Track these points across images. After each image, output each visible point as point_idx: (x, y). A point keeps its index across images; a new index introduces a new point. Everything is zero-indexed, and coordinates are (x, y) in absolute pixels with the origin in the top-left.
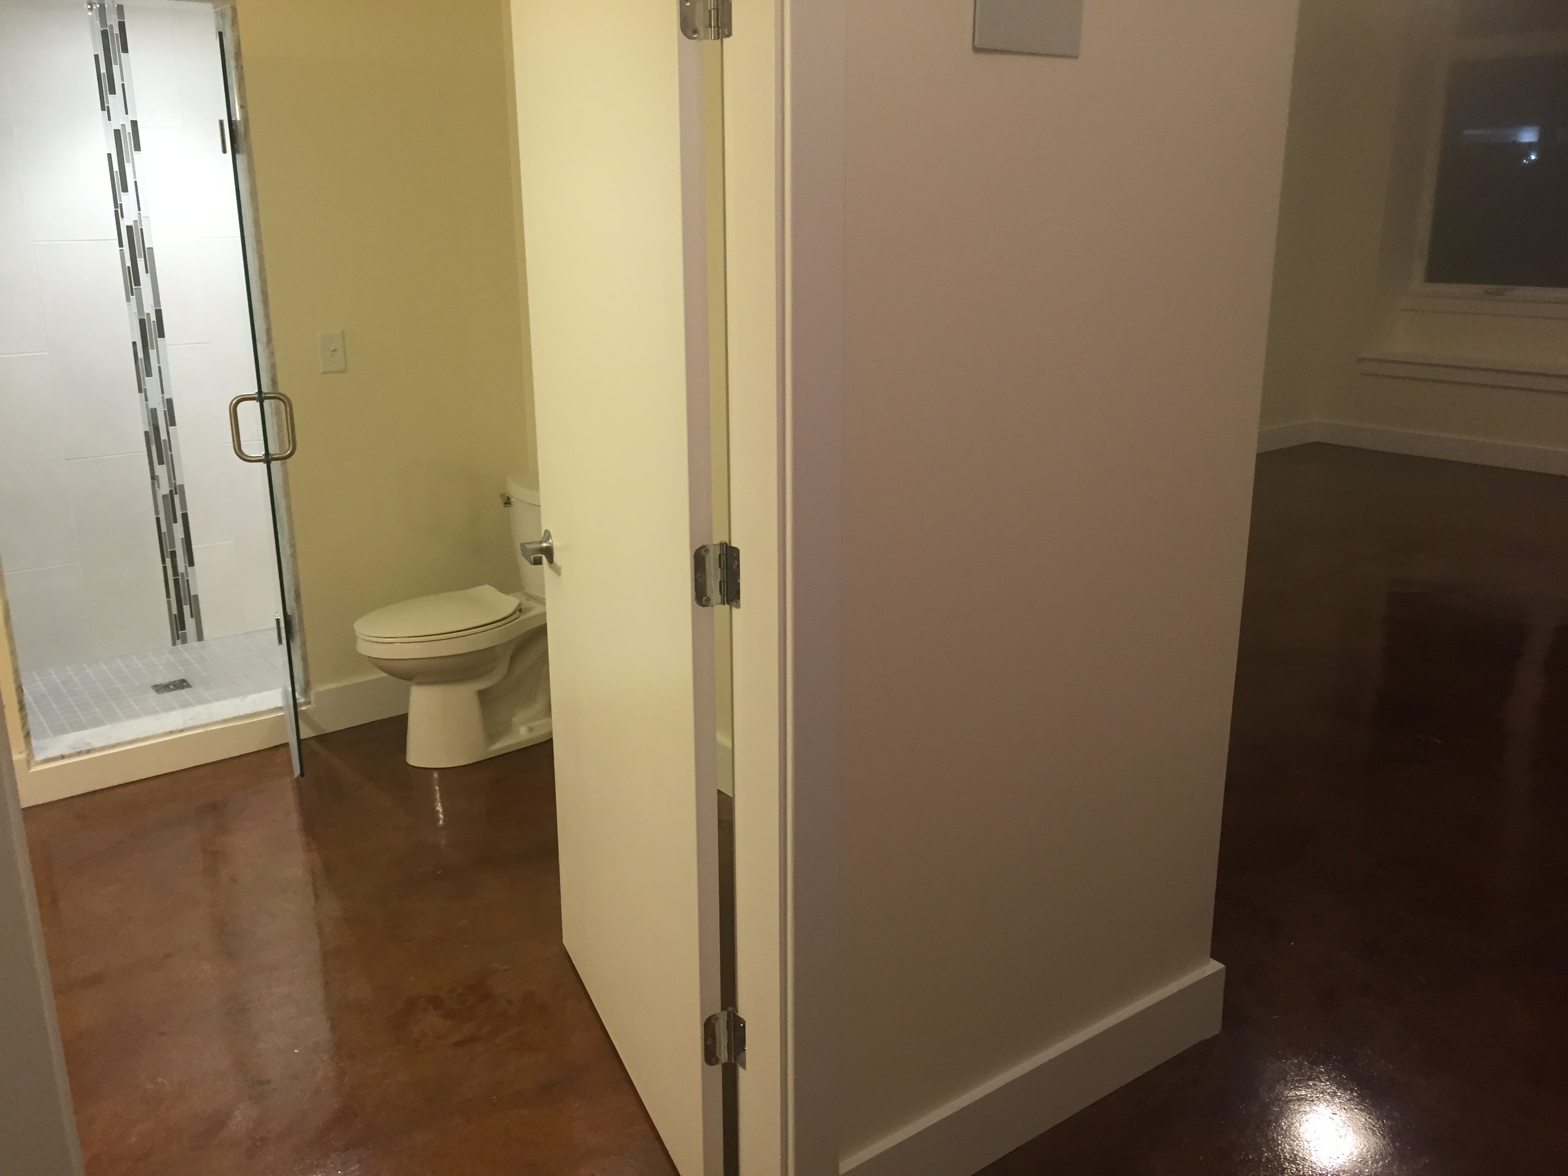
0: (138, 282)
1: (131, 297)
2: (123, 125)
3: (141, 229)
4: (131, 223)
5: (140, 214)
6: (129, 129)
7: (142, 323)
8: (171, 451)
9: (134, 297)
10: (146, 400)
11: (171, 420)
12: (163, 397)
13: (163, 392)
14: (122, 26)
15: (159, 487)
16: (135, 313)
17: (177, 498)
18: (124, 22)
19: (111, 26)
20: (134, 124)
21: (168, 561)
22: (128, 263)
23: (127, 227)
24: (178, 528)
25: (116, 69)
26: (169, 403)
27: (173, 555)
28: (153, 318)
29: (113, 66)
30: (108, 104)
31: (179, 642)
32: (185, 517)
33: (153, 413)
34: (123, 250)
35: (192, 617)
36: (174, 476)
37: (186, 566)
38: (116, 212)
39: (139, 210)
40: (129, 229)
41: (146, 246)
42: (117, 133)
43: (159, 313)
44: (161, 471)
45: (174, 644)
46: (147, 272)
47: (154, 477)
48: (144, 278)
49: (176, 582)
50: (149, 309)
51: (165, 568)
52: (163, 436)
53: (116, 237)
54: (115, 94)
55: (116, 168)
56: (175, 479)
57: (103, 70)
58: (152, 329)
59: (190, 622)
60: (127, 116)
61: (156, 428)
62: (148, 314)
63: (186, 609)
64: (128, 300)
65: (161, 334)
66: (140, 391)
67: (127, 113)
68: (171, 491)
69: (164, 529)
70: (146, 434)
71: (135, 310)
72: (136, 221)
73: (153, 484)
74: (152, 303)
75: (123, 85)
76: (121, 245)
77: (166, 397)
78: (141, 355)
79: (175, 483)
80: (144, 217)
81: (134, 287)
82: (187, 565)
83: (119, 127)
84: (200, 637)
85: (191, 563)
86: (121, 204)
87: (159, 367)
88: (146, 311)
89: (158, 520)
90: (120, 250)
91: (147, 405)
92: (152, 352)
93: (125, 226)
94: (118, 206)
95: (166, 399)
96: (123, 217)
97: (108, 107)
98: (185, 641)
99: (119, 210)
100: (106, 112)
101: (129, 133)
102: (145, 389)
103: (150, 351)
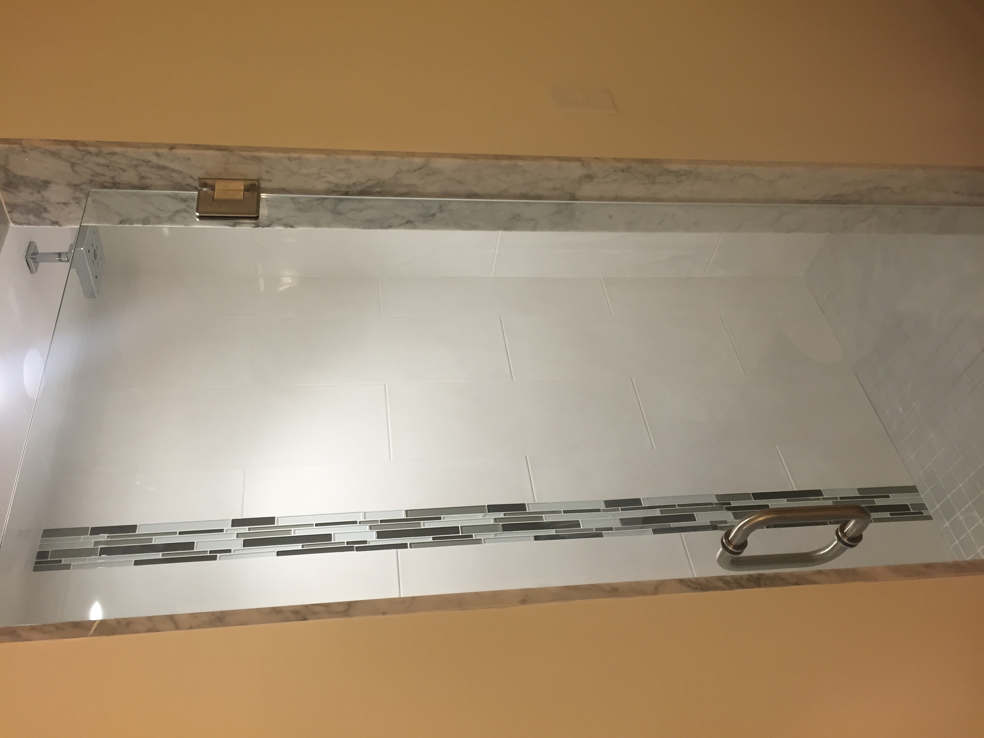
0: (455, 529)
1: (474, 538)
2: (238, 535)
3: (381, 521)
4: (374, 534)
5: (360, 522)
6: (245, 529)
7: (507, 528)
8: (674, 506)
9: (474, 534)
10: (611, 529)
11: (634, 503)
12: (604, 511)
13: (598, 510)
14: (96, 531)
15: (724, 522)
16: (496, 535)
17: (734, 504)
18: (92, 528)
19: (96, 543)
20: (236, 523)
22: (430, 539)
23: (378, 538)
24: (773, 503)
25: (157, 541)
26: (611, 504)
28: (501, 515)
29: (153, 543)
30: (207, 551)
31: (925, 513)
32: (757, 496)
33: (627, 523)
34: (410, 544)
35: (888, 497)
36: (706, 504)
37: (824, 499)
38: (358, 549)
39: (355, 522)
40: (380, 535)
41: (403, 516)
42: (247, 543)
43: (493, 508)
44: (702, 518)
45: (929, 518)
47: (712, 526)
48: (447, 522)
50: (489, 519)
52: (657, 513)
53: (394, 551)
54: (194, 542)
55: (299, 547)
56: (711, 504)
57: (159, 556)
58: (515, 517)
59: (895, 499)
60: (225, 531)
61: (646, 520)
62: (495, 520)
63: (879, 502)
64: (478, 541)
65: (521, 507)
66: (600, 535)
67: (222, 531)
68: (728, 509)
70: (655, 531)
71: (492, 535)
72: (371, 527)
74: (480, 516)
75: (181, 533)
76: (404, 546)
77: (603, 507)
78: (553, 532)
79: (716, 504)
80: (365, 518)
81: (460, 534)
82: (821, 497)
83: (241, 541)
84: (912, 489)
86: (348, 543)
87: (565, 512)
88: (492, 522)
90: (411, 547)
91: (617, 529)
92: (547, 519)
93: (377, 539)
94: (349, 547)
95: (606, 508)
96: (365, 542)
97: (211, 552)
98: (922, 506)
99: (355, 546)
100: (218, 555)
101: (249, 529)
102: (597, 529)
103: (545, 521)
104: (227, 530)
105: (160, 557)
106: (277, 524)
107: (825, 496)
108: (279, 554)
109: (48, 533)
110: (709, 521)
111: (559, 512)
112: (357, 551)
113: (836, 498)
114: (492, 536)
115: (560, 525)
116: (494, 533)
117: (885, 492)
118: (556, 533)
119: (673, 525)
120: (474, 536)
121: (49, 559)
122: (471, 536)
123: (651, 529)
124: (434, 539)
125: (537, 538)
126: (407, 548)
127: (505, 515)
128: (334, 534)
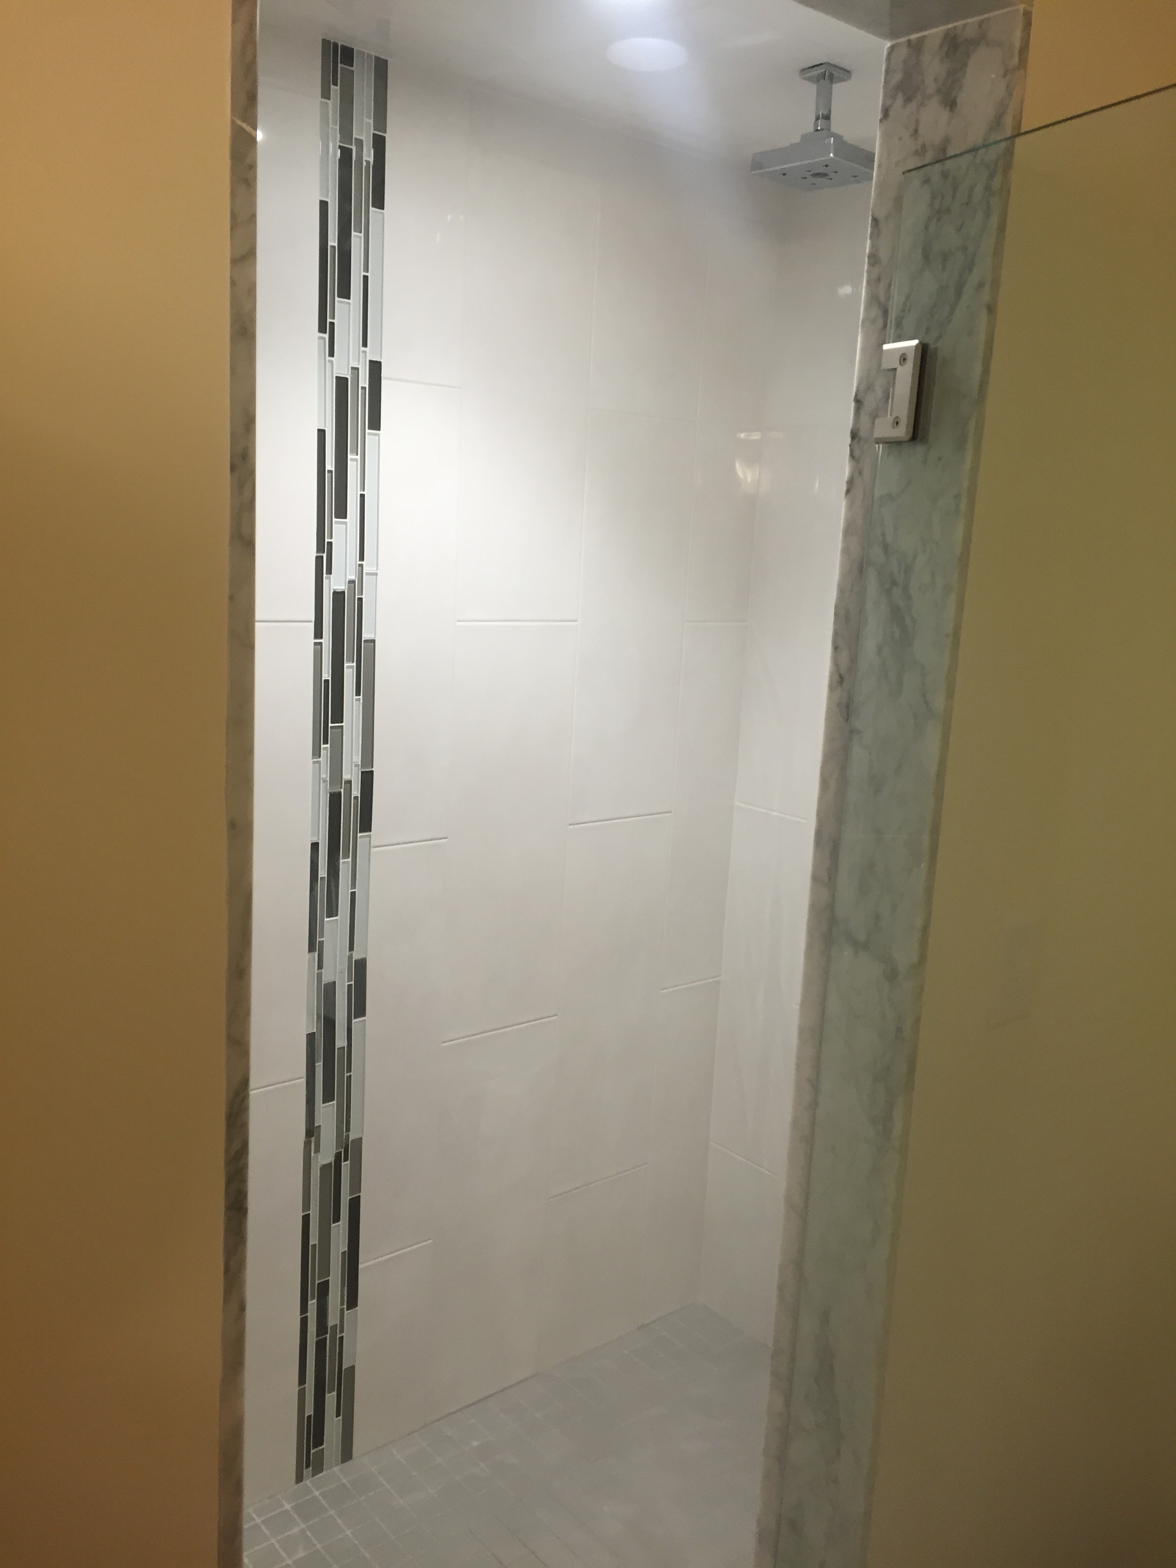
0: (338, 717)
1: (323, 746)
2: (355, 370)
3: (360, 600)
4: (341, 587)
5: (361, 566)
6: (364, 381)
7: (335, 800)
8: (349, 1070)
9: (328, 746)
10: (320, 966)
11: (358, 1007)
12: (350, 957)
13: (351, 948)
14: (379, 144)
15: (317, 1150)
16: (325, 781)
17: (346, 1166)
18: (384, 138)
19: (359, 143)
20: (375, 368)
21: (312, 1303)
22: (327, 675)
23: (336, 593)
24: (340, 1231)
25: (356, 239)
26: (360, 969)
27: (324, 1289)
28: (356, 792)
29: (353, 233)
30: (334, 318)
31: (307, 1472)
32: (355, 1204)
33: (329, 991)
34: (321, 644)
35: (338, 1415)
36: (348, 1123)
37: (342, 1311)
38: (319, 560)
39: (362, 558)
40: (338, 597)
41: (365, 636)
42: (342, 383)
43: (367, 779)
44: (326, 1113)
45: (299, 1478)
46: (358, 693)
47: (312, 1131)
48: (352, 704)
49: (321, 1346)
50: (351, 773)
51: (304, 1322)
52: (340, 1041)
53: (312, 616)
54: (349, 298)
55: (330, 465)
56: (348, 1130)
57: (333, 241)
58: (350, 814)
59: (333, 1425)
60: (364, 349)
61: (329, 1024)
62: (349, 782)
63: (331, 1398)
64: (317, 753)
65: (366, 825)
66: (311, 948)
67: (365, 344)
68: (338, 1157)
69: (314, 1240)
70: (311, 1037)
71: (325, 775)
72: (352, 582)
73: (307, 1144)
74: (358, 759)
75: (366, 278)
76: (318, 633)
77: (356, 956)
78: (323, 872)
79: (348, 1136)
80: (367, 574)
81: (330, 725)
82: (345, 1306)
83: (347, 374)
84: (347, 1454)
85: (352, 1300)
86: (330, 544)
87: (353, 894)
88: (346, 776)
89: (306, 1219)
90: (315, 644)
91: (319, 976)
92: (344, 864)
93: (332, 591)
94: (324, 546)
95: (355, 961)
96: (329, 571)
97: (332, 324)
98: (318, 1468)
99: (325, 556)
100: (326, 336)
101: (364, 388)
102: (321, 944)
103: (341, 861)
104: (365, 352)
105: (330, 243)
106: (369, 434)
107: (346, 1312)
108: (321, 433)
109: (381, 68)
110: (321, 1124)
111: (354, 885)
112: (317, 557)
113: (342, 1331)
114: (323, 776)
115: (333, 884)
116: (328, 779)
117: (346, 1410)
118: (321, 878)
119: (319, 1066)
120: (326, 746)
121: (340, 65)
122: (326, 742)
123: (315, 1031)
124: (327, 681)
125: (315, 846)
126: (316, 637)
127: (356, 798)
128: (346, 523)
